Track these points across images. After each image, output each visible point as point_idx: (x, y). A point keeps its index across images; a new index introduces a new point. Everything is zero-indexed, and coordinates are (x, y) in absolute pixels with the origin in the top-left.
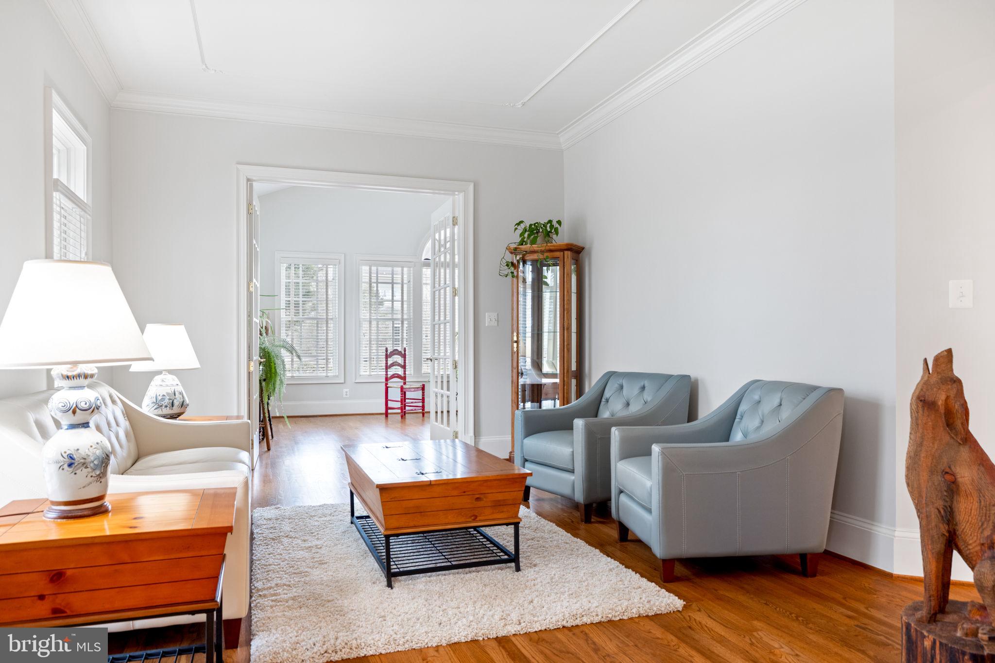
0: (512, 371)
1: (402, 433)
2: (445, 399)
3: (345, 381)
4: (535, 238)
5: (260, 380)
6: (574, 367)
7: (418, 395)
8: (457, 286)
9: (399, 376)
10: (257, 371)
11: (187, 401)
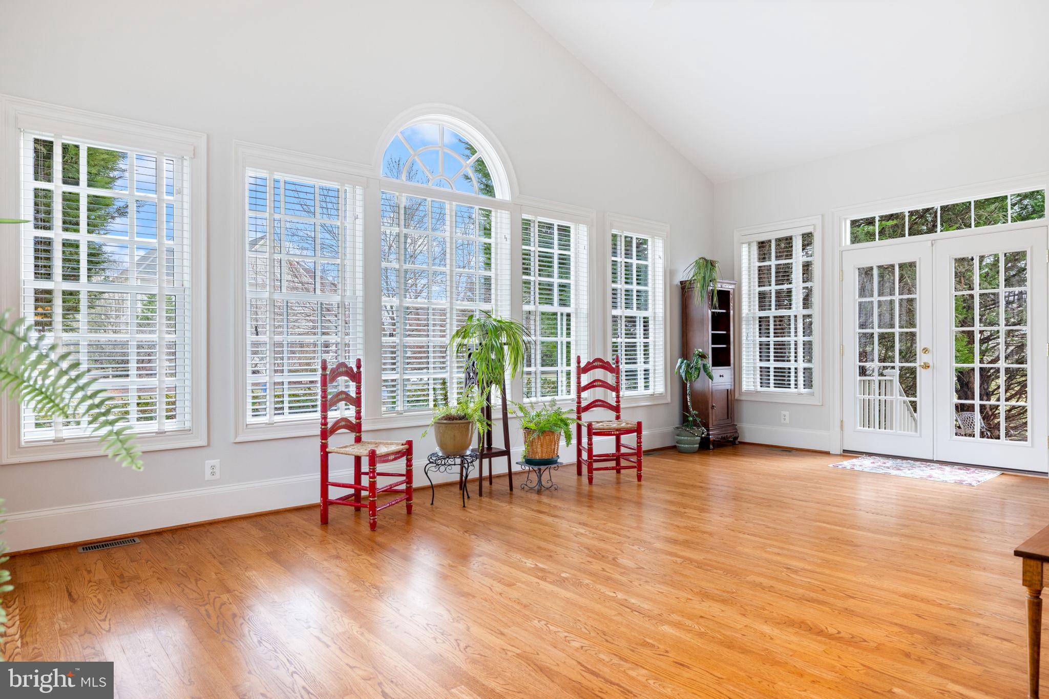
1: (444, 577)
3: (209, 441)
7: (400, 466)
9: (347, 426)
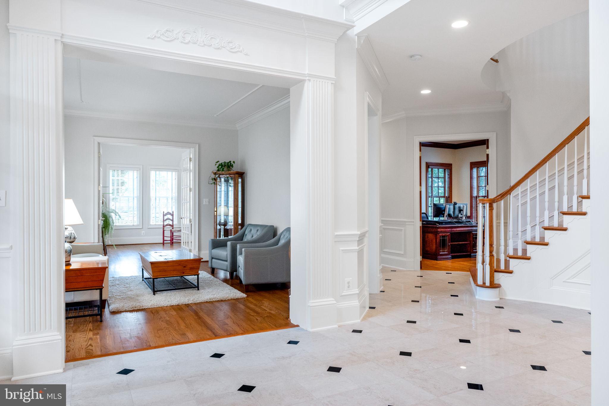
0: (214, 224)
2: (187, 235)
3: (142, 227)
4: (224, 169)
5: (102, 228)
6: (240, 222)
7: (178, 234)
8: (191, 187)
9: (170, 225)
10: (101, 223)
11: (76, 237)
